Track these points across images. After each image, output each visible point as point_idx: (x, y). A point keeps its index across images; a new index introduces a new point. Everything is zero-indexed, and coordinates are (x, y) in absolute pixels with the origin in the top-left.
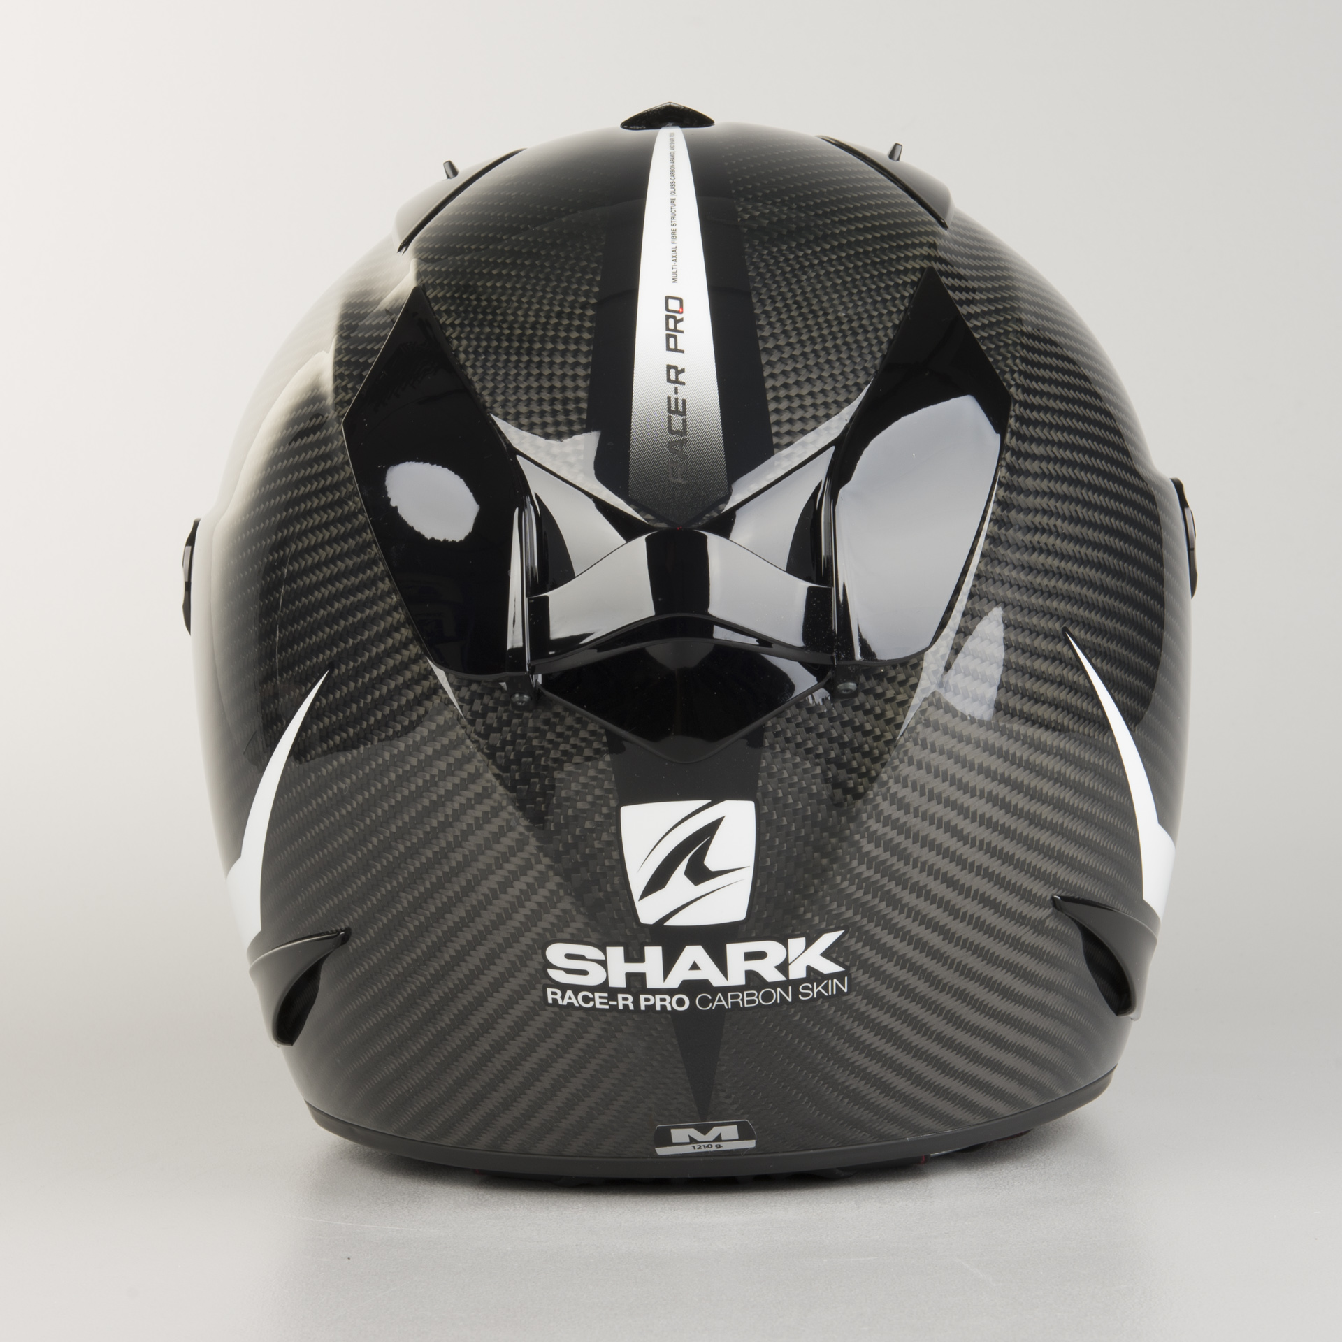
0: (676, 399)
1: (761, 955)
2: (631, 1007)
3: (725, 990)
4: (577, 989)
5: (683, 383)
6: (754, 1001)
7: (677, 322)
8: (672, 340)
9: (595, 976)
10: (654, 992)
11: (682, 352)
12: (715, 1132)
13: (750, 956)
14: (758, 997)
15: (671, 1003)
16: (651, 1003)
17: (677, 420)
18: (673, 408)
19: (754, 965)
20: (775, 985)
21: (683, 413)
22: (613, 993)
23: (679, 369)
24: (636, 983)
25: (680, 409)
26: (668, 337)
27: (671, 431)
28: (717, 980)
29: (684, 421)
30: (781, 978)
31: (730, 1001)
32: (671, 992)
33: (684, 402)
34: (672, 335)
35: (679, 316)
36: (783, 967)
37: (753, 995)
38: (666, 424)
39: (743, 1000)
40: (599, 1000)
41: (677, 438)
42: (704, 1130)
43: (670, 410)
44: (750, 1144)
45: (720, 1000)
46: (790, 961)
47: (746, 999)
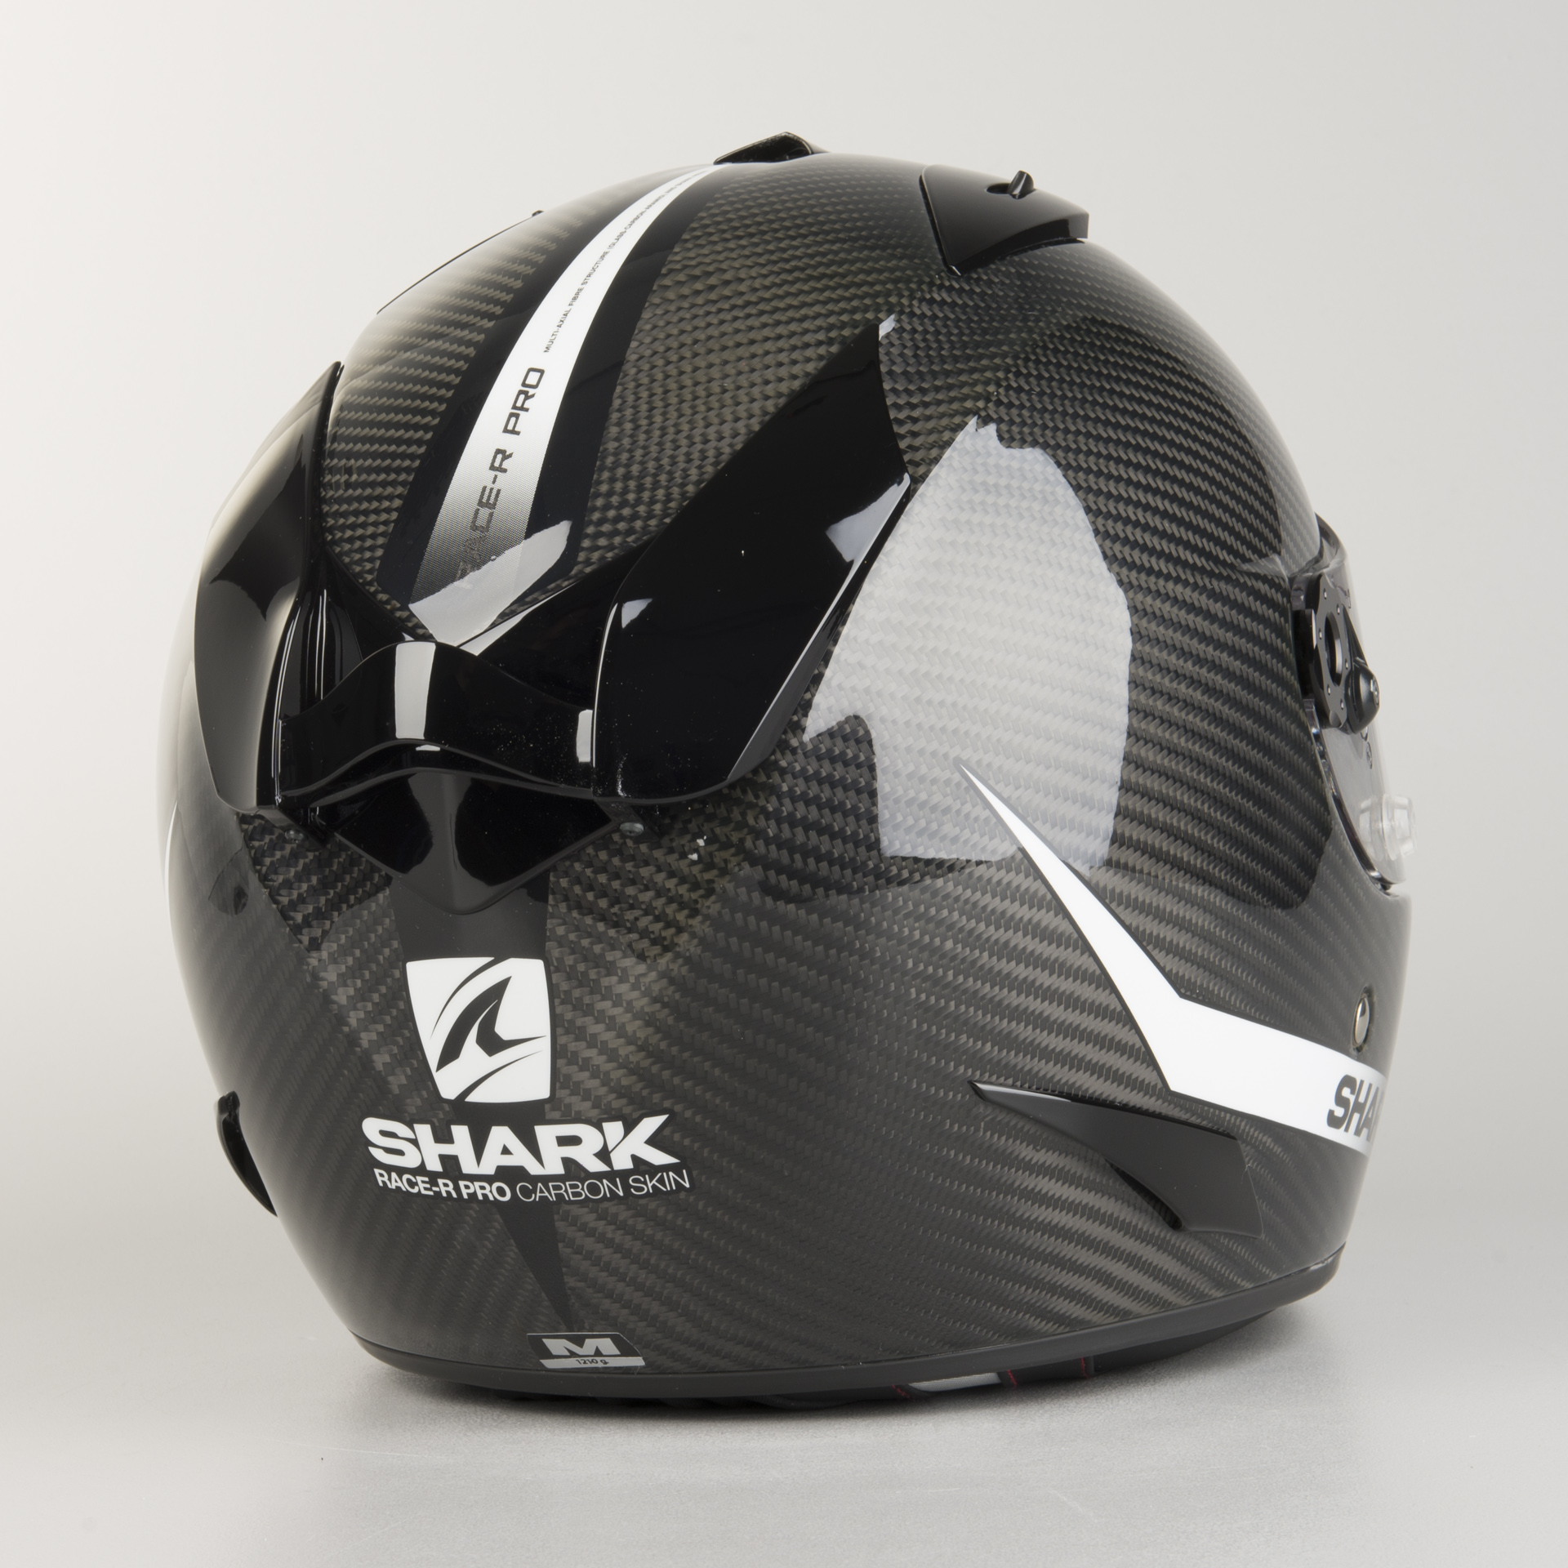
0: (492, 489)
1: (575, 1141)
2: (454, 1195)
3: (545, 1179)
4: (401, 1171)
5: (505, 471)
6: (579, 1194)
7: (528, 397)
8: (513, 420)
9: (411, 1160)
10: (473, 1178)
11: (518, 433)
12: (590, 1345)
13: (563, 1141)
14: (583, 1189)
15: (491, 1191)
16: (471, 1191)
17: (484, 512)
18: (484, 500)
19: (570, 1152)
20: (600, 1176)
21: (493, 506)
22: (433, 1177)
23: (507, 453)
24: (451, 1164)
25: (492, 501)
26: (512, 415)
27: (474, 527)
28: (534, 1168)
29: (491, 515)
30: (604, 1168)
31: (553, 1192)
32: (489, 1179)
33: (499, 491)
34: (517, 410)
35: (531, 391)
36: (604, 1155)
37: (577, 1187)
38: (472, 516)
39: (566, 1191)
40: (422, 1186)
41: (478, 534)
42: (579, 1342)
43: (480, 503)
44: (637, 1362)
45: (541, 1191)
46: (610, 1148)
47: (570, 1191)
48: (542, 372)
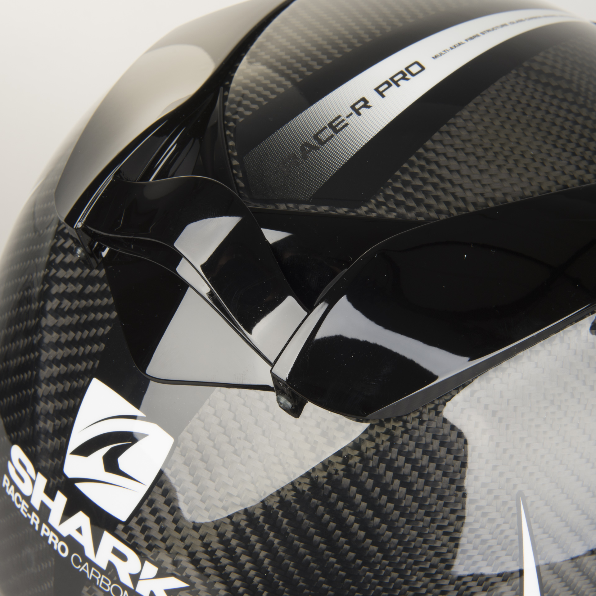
0: (343, 120)
1: (123, 558)
2: (37, 528)
3: (92, 564)
4: (17, 490)
5: (359, 114)
6: (106, 587)
7: (404, 78)
8: (386, 86)
9: (26, 488)
10: (52, 529)
11: (383, 96)
13: (116, 552)
14: (110, 586)
15: (58, 545)
16: (47, 534)
17: (329, 132)
18: (334, 124)
19: (117, 561)
20: (125, 587)
21: (337, 132)
22: (31, 509)
23: (368, 105)
24: (44, 512)
25: (338, 128)
26: (387, 82)
27: (316, 137)
28: (89, 552)
29: (332, 136)
30: (130, 584)
31: (92, 574)
32: (61, 538)
33: (347, 125)
34: (392, 82)
35: (409, 76)
36: (135, 578)
37: (108, 582)
38: (318, 130)
39: (100, 579)
40: (23, 507)
41: (315, 143)
43: (330, 125)
45: (85, 568)
46: (141, 577)
47: (102, 581)
48: (423, 69)
